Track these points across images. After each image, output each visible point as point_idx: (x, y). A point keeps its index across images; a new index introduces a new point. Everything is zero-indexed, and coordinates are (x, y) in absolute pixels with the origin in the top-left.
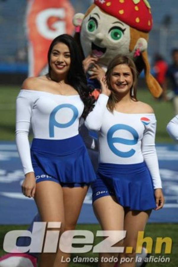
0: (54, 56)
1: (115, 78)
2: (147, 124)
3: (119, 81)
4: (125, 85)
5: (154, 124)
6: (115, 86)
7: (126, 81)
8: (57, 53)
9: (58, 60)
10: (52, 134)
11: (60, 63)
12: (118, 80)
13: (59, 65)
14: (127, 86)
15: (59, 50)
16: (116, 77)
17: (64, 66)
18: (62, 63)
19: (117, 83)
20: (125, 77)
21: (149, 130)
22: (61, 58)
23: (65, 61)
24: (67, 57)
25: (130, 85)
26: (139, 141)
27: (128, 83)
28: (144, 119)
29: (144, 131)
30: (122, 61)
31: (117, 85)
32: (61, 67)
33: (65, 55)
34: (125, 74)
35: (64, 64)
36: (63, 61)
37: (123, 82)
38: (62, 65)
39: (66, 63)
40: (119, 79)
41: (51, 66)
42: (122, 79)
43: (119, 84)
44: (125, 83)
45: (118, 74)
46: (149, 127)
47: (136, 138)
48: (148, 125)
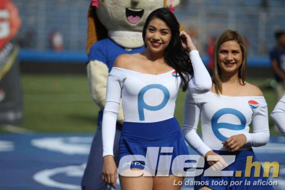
0: (150, 32)
1: (223, 56)
2: (255, 108)
3: (227, 59)
4: (234, 63)
5: (264, 108)
6: (223, 64)
7: (234, 59)
8: (153, 30)
9: (154, 37)
10: (142, 116)
11: (155, 41)
12: (225, 58)
13: (156, 43)
14: (235, 64)
15: (156, 26)
16: (223, 54)
17: (160, 44)
18: (158, 40)
19: (225, 61)
20: (234, 54)
21: (258, 114)
22: (157, 35)
23: (161, 38)
24: (164, 34)
25: (239, 64)
26: (247, 126)
27: (236, 62)
28: (251, 102)
29: (252, 115)
30: (230, 37)
31: (225, 63)
32: (156, 44)
33: (163, 32)
34: (234, 52)
35: (161, 42)
36: (159, 38)
37: (232, 60)
38: (158, 43)
39: (162, 41)
40: (227, 57)
41: (146, 43)
42: (231, 57)
43: (228, 62)
44: (234, 61)
45: (226, 52)
46: (257, 110)
47: (244, 122)
48: (257, 109)
